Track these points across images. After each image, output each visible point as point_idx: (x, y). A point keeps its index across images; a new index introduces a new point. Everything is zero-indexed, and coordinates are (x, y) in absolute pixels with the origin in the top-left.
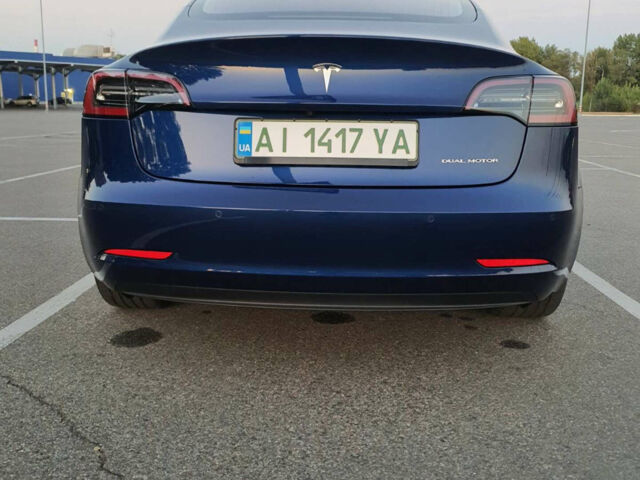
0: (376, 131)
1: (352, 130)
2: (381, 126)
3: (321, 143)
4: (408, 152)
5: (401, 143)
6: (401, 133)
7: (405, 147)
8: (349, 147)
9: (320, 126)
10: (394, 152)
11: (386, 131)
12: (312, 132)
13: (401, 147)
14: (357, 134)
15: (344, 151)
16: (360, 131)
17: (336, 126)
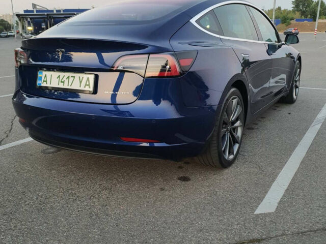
0: (79, 77)
1: (72, 77)
2: (81, 75)
3: (61, 82)
4: (90, 87)
5: (88, 84)
6: (88, 79)
7: (89, 85)
8: (70, 84)
9: (62, 74)
10: (85, 87)
11: (83, 78)
12: (59, 77)
13: (87, 85)
14: (73, 78)
15: (68, 85)
16: (74, 77)
17: (67, 74)
